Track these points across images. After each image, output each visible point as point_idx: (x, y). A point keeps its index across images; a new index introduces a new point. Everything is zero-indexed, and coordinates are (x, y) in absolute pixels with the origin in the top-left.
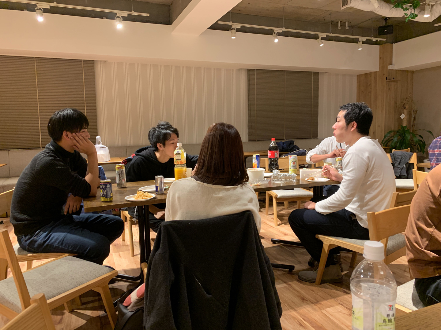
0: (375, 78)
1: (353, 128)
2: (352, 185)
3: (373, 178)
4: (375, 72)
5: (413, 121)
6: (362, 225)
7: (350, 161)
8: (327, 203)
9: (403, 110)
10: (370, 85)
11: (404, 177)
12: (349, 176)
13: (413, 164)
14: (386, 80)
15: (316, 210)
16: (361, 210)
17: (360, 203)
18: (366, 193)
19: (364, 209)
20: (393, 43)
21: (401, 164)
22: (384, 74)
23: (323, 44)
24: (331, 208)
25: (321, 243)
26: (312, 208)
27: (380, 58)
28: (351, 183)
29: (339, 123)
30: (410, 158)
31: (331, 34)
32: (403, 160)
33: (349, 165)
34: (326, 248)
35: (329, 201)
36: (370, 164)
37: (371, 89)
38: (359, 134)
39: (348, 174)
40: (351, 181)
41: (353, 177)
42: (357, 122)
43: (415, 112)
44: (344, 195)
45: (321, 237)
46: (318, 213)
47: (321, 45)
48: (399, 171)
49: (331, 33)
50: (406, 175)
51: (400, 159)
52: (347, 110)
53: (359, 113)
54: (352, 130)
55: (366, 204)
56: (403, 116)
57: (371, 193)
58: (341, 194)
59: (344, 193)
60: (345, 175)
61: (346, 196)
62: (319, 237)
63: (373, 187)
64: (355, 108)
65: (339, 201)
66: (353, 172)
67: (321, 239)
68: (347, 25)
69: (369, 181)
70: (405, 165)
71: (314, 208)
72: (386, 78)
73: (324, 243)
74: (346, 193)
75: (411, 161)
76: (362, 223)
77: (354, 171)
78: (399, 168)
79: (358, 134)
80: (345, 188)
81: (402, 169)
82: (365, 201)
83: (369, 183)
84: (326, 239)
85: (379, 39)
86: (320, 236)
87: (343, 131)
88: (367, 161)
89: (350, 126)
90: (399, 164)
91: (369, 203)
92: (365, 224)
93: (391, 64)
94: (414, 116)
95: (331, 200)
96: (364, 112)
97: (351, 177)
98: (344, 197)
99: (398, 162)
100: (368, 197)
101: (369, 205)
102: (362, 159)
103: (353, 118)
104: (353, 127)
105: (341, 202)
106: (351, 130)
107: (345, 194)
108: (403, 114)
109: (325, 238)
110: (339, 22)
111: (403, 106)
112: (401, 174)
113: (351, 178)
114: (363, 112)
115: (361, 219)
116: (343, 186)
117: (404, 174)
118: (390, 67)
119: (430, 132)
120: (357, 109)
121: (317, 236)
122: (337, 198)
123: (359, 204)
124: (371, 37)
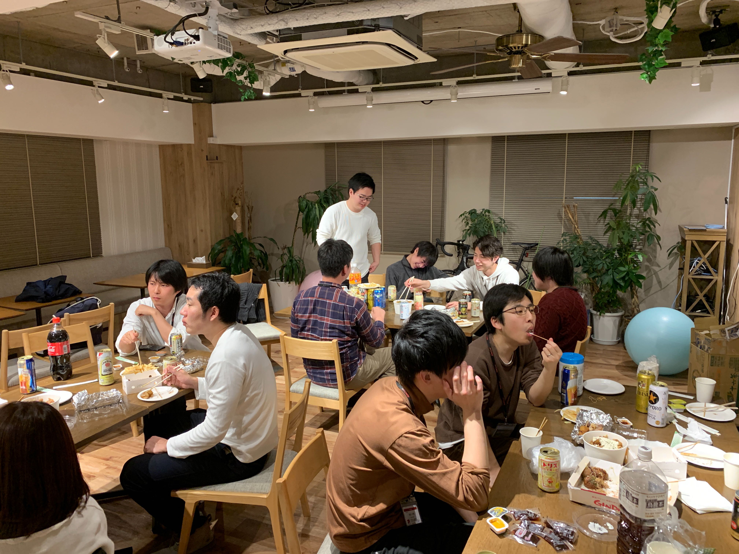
0: (189, 154)
1: (214, 317)
2: (225, 412)
3: (251, 392)
4: (189, 145)
5: (249, 222)
6: (241, 460)
7: (220, 376)
8: (188, 442)
9: (235, 207)
10: (181, 164)
11: (254, 320)
12: (219, 399)
13: (263, 299)
14: (207, 160)
15: (169, 454)
16: (239, 438)
17: (235, 429)
18: (243, 414)
19: (243, 436)
20: (211, 103)
21: (248, 303)
22: (202, 150)
23: (103, 100)
24: (195, 449)
25: (182, 503)
26: (161, 451)
27: (195, 124)
28: (224, 409)
29: (192, 307)
30: (258, 293)
31: (116, 83)
32: (250, 297)
33: (218, 381)
34: (190, 509)
35: (192, 440)
36: (247, 374)
37: (184, 170)
38: (223, 323)
39: (218, 396)
40: (223, 407)
41: (226, 399)
42: (219, 308)
43: (250, 209)
44: (215, 429)
45: (181, 494)
46: (173, 458)
47: (100, 102)
48: (247, 313)
49: (116, 81)
50: (255, 317)
51: (246, 296)
52: (203, 288)
53: (222, 293)
54: (212, 319)
55: (246, 430)
56: (235, 216)
57: (250, 413)
58: (211, 428)
59: (214, 426)
60: (214, 397)
61: (219, 430)
62: (176, 495)
63: (252, 404)
64: (214, 284)
65: (208, 438)
66: (225, 392)
67: (181, 497)
68: (139, 66)
69: (248, 396)
70: (254, 303)
71: (165, 450)
72: (207, 156)
73: (186, 501)
74: (218, 425)
75: (261, 297)
76: (240, 458)
77: (227, 390)
78: (245, 308)
79: (221, 325)
80: (215, 418)
81: (250, 309)
82: (243, 426)
83: (247, 399)
84: (188, 496)
85: (193, 98)
86: (178, 492)
87: (200, 321)
88: (243, 371)
89: (209, 313)
90: (245, 303)
91: (249, 427)
92: (245, 458)
93: (212, 136)
94: (249, 216)
95: (195, 438)
96: (228, 291)
97: (224, 400)
98: (216, 432)
99: (244, 301)
100: (246, 419)
101: (249, 430)
102: (237, 369)
103: (213, 301)
104: (214, 314)
105: (212, 439)
106: (210, 318)
107: (217, 427)
108: (235, 213)
109: (187, 494)
110: (125, 59)
111: (235, 201)
112: (250, 317)
113: (224, 402)
114: (226, 290)
115: (240, 453)
116: (213, 415)
117: (253, 317)
118: (211, 141)
119: (272, 239)
120: (218, 287)
121: (172, 494)
122: (204, 434)
123: (234, 432)
124: (180, 93)
